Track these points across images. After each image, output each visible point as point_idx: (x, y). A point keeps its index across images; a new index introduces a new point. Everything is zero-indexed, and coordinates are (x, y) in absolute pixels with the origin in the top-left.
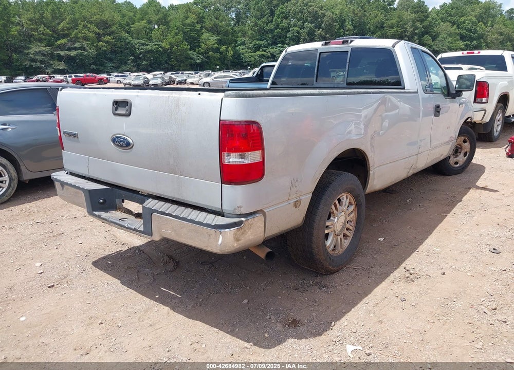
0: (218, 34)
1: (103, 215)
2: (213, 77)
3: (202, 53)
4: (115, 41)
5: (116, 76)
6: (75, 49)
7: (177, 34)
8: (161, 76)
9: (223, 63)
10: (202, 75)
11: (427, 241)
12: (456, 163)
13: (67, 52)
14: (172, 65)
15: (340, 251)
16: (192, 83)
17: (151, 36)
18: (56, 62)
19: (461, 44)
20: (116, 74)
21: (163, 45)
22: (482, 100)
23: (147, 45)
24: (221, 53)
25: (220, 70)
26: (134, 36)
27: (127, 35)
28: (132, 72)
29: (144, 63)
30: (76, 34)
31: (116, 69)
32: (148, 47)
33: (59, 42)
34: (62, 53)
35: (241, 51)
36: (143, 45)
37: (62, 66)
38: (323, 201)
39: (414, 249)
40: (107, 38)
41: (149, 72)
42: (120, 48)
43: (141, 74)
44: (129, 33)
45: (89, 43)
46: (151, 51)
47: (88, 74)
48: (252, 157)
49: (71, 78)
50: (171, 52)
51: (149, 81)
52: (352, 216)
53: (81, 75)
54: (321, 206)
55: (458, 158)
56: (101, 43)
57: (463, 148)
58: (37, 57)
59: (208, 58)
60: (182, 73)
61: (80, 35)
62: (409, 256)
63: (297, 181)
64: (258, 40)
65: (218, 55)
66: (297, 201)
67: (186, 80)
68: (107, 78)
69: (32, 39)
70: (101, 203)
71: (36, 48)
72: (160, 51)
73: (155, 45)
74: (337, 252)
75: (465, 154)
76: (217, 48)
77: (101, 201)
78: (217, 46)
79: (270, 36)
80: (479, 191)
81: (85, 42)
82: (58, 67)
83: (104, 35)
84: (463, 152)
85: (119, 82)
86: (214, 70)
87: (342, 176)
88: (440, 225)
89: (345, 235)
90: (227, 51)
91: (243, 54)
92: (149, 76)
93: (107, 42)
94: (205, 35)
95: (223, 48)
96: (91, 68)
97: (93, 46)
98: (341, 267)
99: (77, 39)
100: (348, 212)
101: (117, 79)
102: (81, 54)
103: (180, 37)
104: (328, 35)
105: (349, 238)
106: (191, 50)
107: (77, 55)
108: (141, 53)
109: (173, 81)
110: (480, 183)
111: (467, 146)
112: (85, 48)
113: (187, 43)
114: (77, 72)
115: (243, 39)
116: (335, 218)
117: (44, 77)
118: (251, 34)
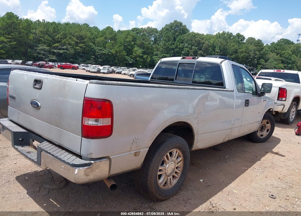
0: (143, 48)
1: (20, 148)
2: (136, 72)
3: (133, 58)
4: (85, 47)
5: (83, 66)
6: (63, 49)
7: (120, 46)
8: (107, 68)
9: (144, 64)
10: (131, 70)
11: (230, 185)
12: (262, 135)
13: (58, 51)
14: (116, 63)
15: (169, 186)
16: (125, 74)
17: (106, 46)
18: (51, 55)
19: (282, 65)
20: (83, 65)
21: (112, 51)
22: (282, 99)
23: (103, 50)
24: (144, 59)
25: (142, 68)
26: (96, 45)
27: (92, 44)
28: (92, 64)
29: (100, 60)
30: (65, 42)
31: (84, 62)
32: (103, 52)
33: (55, 45)
34: (55, 51)
35: (155, 59)
36: (100, 50)
37: (54, 58)
38: (157, 154)
39: (221, 189)
40: (81, 45)
41: (102, 65)
42: (87, 51)
43: (97, 66)
44: (94, 43)
45: (71, 46)
46: (105, 54)
47: (67, 63)
48: (104, 122)
49: (57, 65)
50: (116, 56)
51: (101, 70)
52: (179, 164)
53: (64, 64)
54: (156, 156)
55: (263, 133)
56: (77, 47)
57: (266, 127)
58: (41, 52)
59: (136, 61)
60: (120, 68)
61: (67, 42)
62: (216, 194)
63: (138, 139)
64: (165, 53)
65: (142, 60)
66: (137, 152)
67: (121, 72)
68: (77, 67)
69: (40, 42)
70: (20, 141)
71: (41, 47)
72: (110, 55)
73: (107, 51)
74: (166, 187)
75: (268, 131)
76: (142, 56)
77: (21, 139)
78: (142, 55)
79: (172, 52)
80: (273, 155)
81: (69, 46)
82: (52, 58)
83: (80, 43)
84: (266, 129)
85: (84, 69)
86: (138, 68)
87: (173, 138)
88: (242, 175)
89: (173, 177)
90: (147, 58)
91: (156, 60)
92: (101, 68)
93: (81, 47)
94: (136, 48)
95: (145, 56)
96: (70, 60)
97: (73, 48)
98: (168, 197)
99: (65, 44)
100: (177, 162)
101: (83, 67)
102: (66, 52)
103: (122, 48)
104: (205, 54)
105: (177, 178)
106: (127, 55)
107: (63, 53)
108: (99, 55)
109: (114, 72)
110: (275, 150)
111: (269, 126)
112: (68, 49)
113: (125, 52)
114: (62, 62)
115: (157, 52)
116: (166, 165)
117: (43, 63)
118: (162, 50)
